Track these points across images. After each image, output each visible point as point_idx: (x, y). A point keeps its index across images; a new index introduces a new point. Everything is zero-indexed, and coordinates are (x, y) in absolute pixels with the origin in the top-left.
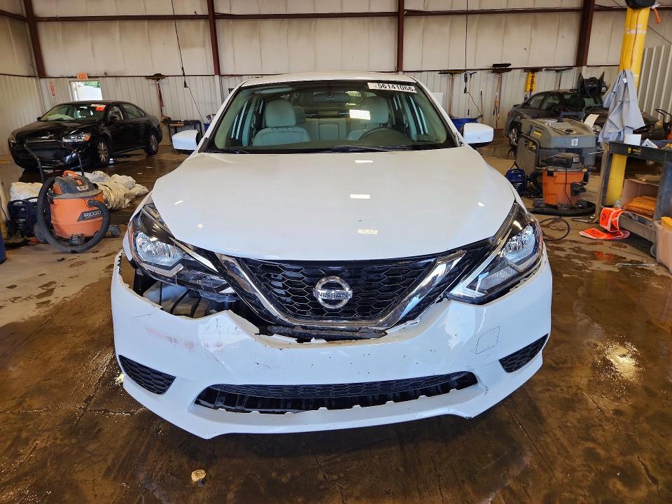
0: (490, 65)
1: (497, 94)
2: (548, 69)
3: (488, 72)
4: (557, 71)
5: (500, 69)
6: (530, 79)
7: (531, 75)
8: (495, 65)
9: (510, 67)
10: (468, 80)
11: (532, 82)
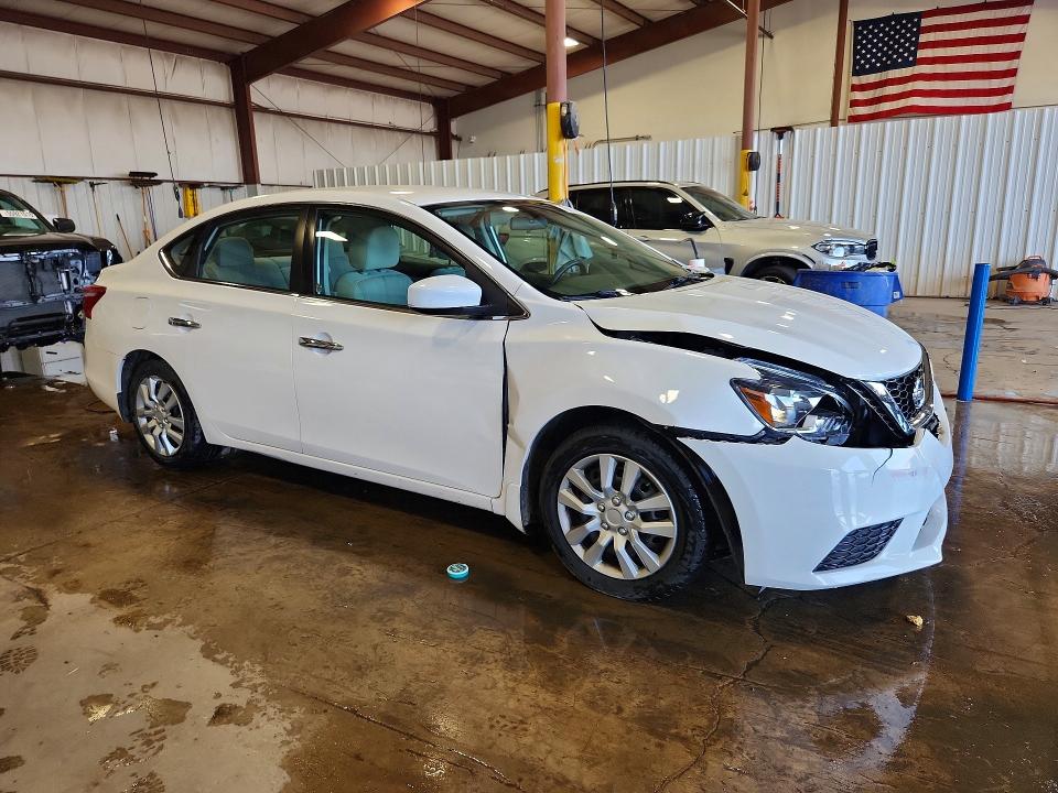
0: (126, 172)
1: (147, 219)
2: (211, 185)
3: (126, 185)
4: (223, 189)
5: (141, 180)
6: (190, 198)
7: (189, 192)
8: (132, 174)
9: (156, 178)
10: (181, 198)
11: (194, 202)
